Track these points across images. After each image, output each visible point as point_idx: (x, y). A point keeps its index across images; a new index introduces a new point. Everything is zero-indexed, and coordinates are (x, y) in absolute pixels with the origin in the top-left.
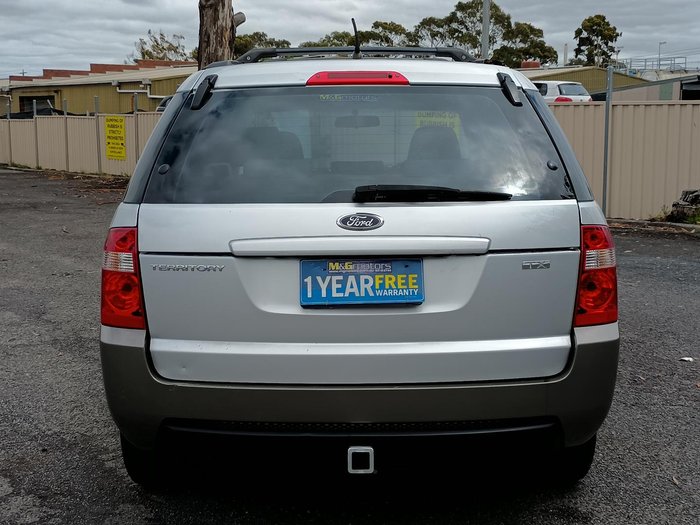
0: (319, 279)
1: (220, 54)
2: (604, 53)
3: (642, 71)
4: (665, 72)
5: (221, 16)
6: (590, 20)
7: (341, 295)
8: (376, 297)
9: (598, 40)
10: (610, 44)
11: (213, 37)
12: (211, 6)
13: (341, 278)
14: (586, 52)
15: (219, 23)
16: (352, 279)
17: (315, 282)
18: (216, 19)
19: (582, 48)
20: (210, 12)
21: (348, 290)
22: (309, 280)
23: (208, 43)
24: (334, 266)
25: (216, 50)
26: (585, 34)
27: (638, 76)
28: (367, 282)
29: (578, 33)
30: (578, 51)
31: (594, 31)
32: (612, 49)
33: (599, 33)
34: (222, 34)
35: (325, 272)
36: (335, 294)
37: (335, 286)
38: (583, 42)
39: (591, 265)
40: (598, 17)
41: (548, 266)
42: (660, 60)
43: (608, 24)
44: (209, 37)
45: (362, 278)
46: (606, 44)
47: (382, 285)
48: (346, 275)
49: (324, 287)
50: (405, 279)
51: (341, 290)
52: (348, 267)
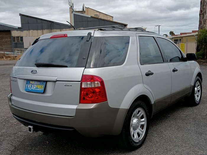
1: (204, 26)
5: (205, 17)
8: (36, 90)
11: (202, 22)
12: (202, 14)
15: (204, 18)
16: (33, 85)
18: (203, 17)
20: (202, 16)
22: (27, 85)
23: (201, 24)
25: (203, 25)
28: (35, 86)
34: (205, 21)
35: (30, 83)
37: (30, 87)
39: (83, 86)
41: (71, 86)
44: (201, 22)
45: (35, 85)
47: (37, 87)
48: (32, 84)
49: (28, 87)
50: (41, 86)
51: (31, 88)
52: (33, 82)
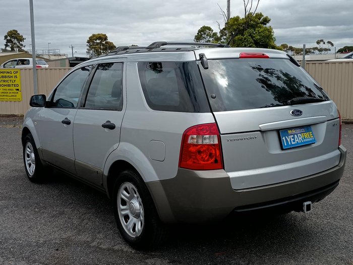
0: (287, 137)
2: (18, 47)
3: (42, 55)
4: (52, 55)
6: (10, 32)
7: (294, 143)
8: (304, 142)
9: (16, 41)
10: (21, 43)
13: (292, 136)
14: (10, 46)
16: (296, 136)
17: (286, 139)
19: (8, 44)
21: (296, 141)
22: (284, 138)
24: (290, 132)
26: (9, 38)
27: (41, 56)
28: (300, 137)
29: (6, 37)
30: (6, 45)
31: (13, 37)
32: (22, 45)
33: (15, 38)
35: (288, 134)
36: (293, 143)
37: (292, 140)
38: (8, 41)
40: (14, 30)
42: (49, 50)
43: (19, 34)
45: (298, 135)
46: (19, 43)
47: (304, 137)
48: (294, 135)
49: (289, 140)
50: (309, 134)
51: (294, 141)
52: (294, 131)
